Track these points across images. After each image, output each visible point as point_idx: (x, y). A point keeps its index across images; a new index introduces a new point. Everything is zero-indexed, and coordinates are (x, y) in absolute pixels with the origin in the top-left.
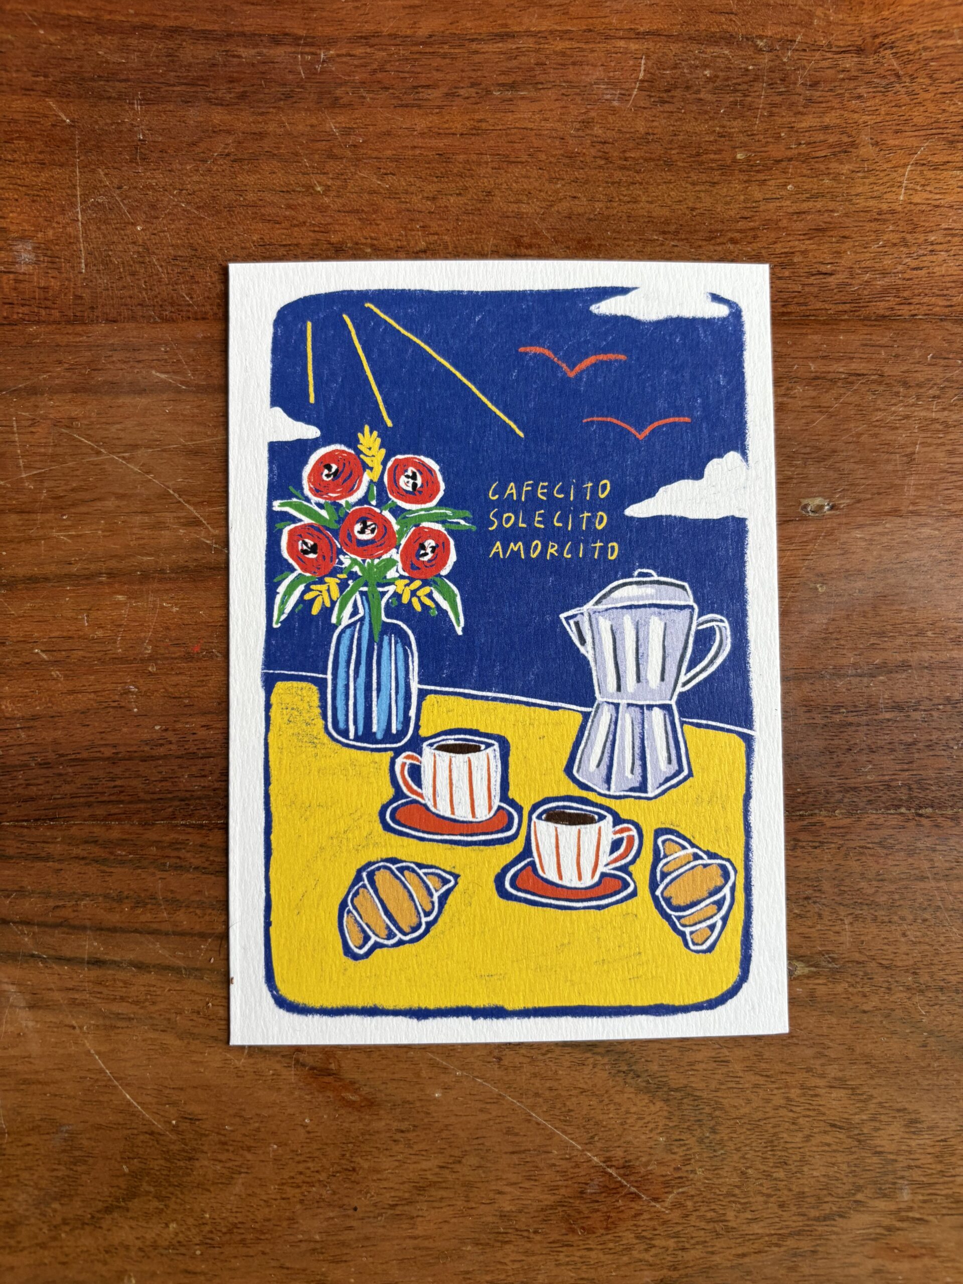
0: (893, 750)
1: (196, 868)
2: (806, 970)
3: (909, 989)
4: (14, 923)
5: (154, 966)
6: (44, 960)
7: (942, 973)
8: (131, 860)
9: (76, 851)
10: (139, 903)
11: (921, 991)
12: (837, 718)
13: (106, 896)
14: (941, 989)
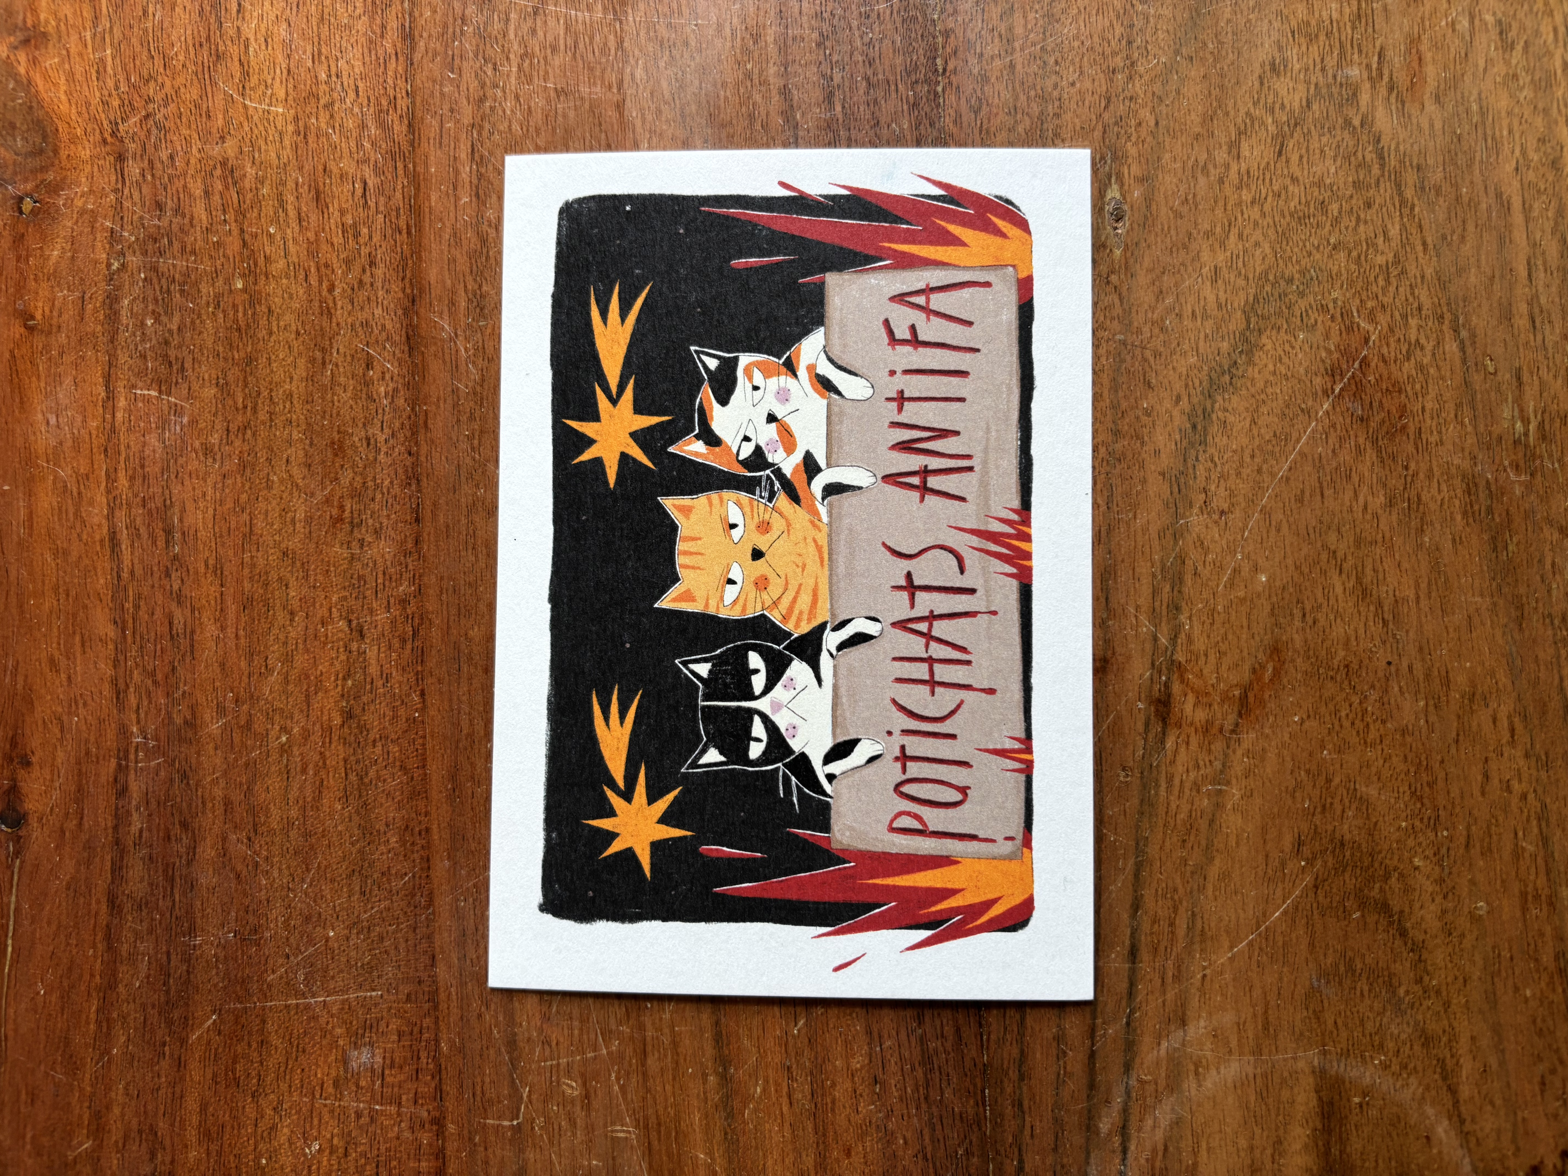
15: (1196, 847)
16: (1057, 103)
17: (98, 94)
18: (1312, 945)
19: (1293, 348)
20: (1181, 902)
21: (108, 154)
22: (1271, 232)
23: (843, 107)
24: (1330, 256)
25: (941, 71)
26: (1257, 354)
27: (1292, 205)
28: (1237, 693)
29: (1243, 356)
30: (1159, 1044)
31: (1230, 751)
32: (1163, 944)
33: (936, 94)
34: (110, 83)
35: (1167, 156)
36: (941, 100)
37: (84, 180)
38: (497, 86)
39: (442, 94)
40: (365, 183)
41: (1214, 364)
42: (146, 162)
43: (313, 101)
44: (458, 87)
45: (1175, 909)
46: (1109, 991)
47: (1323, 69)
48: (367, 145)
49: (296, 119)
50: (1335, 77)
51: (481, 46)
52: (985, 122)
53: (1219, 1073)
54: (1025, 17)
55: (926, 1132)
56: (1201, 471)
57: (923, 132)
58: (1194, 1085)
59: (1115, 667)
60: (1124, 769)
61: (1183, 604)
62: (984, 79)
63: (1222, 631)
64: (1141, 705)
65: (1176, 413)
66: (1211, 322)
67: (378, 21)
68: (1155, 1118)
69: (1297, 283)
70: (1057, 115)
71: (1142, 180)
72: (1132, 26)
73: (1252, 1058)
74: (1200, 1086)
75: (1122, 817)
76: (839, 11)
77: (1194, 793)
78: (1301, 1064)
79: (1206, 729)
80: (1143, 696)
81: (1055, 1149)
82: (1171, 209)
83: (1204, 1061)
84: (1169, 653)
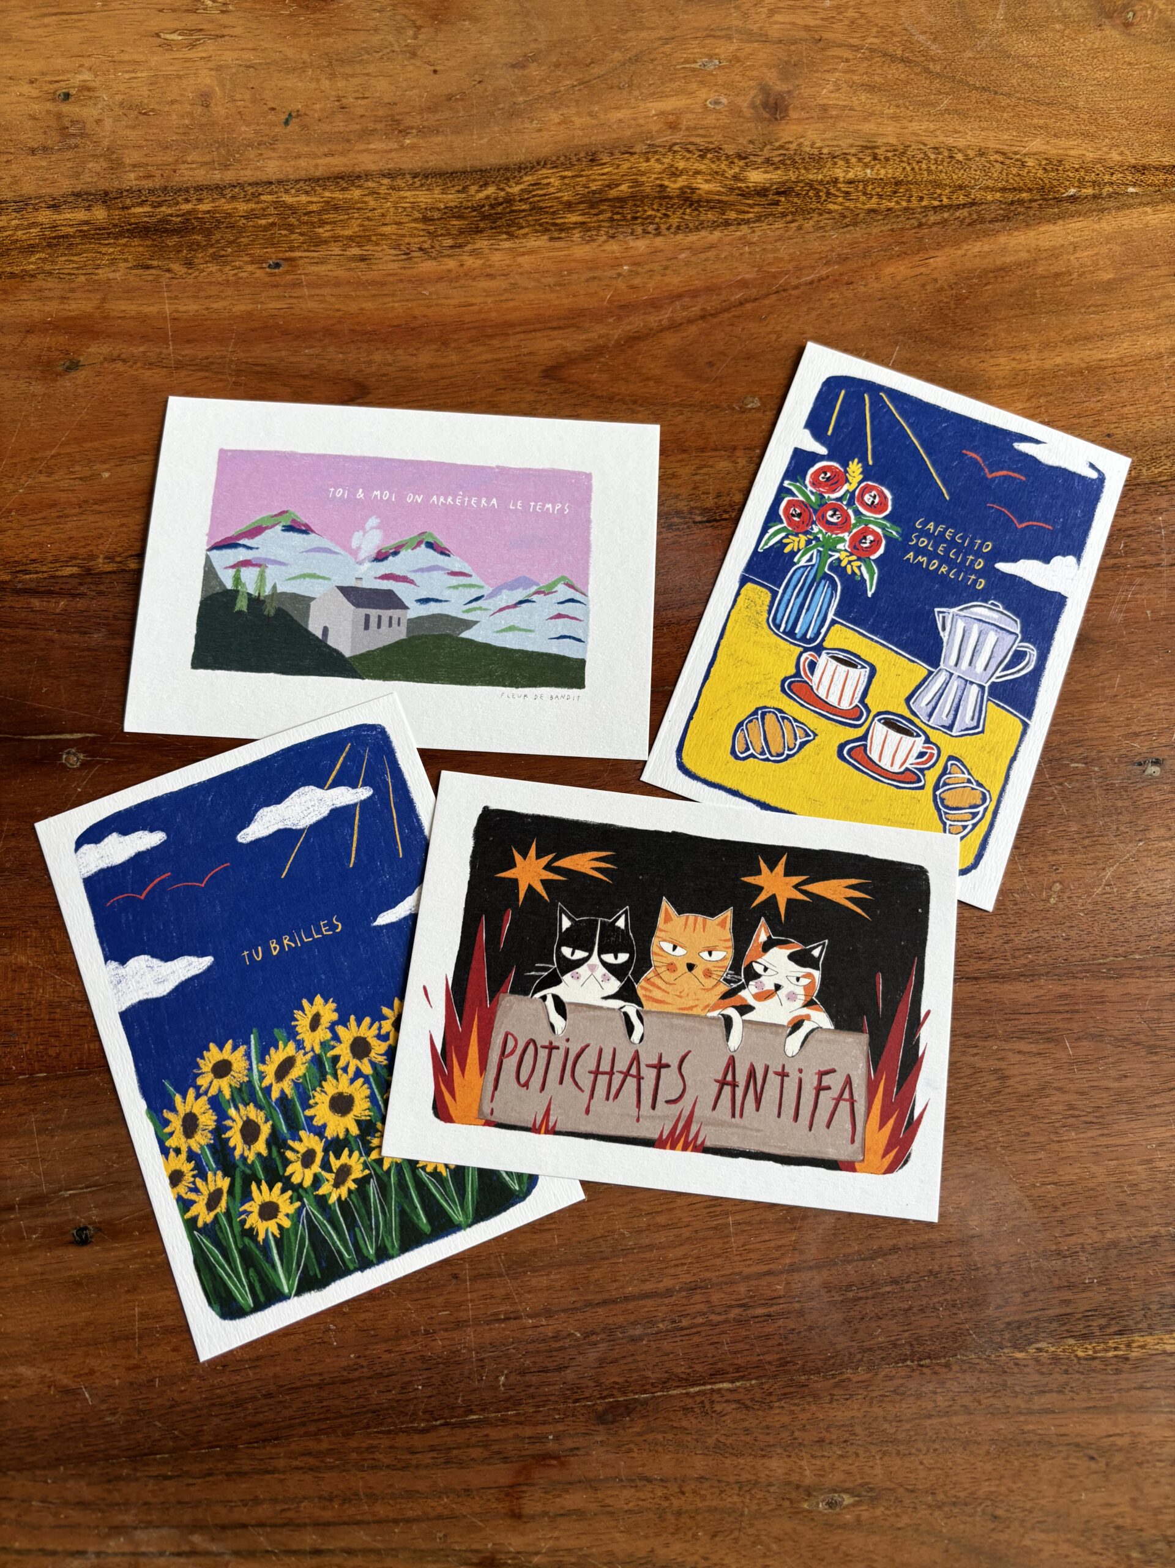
0: (895, 1316)
1: (388, 1466)
2: (852, 1500)
3: (930, 1506)
4: (252, 1526)
5: (360, 1550)
6: (275, 1554)
7: (953, 1492)
8: (338, 1466)
9: (295, 1463)
10: (346, 1500)
11: (940, 1508)
12: (850, 1295)
13: (320, 1498)
14: (954, 1504)
52: (889, 1399)
54: (966, 1423)
55: (190, 1406)
57: (878, 1352)
60: (445, 1536)
62: (919, 1396)
64: (490, 1545)
71: (858, 1520)
72: (966, 1504)
76: (955, 1285)
80: (497, 1547)
81: (179, 1503)
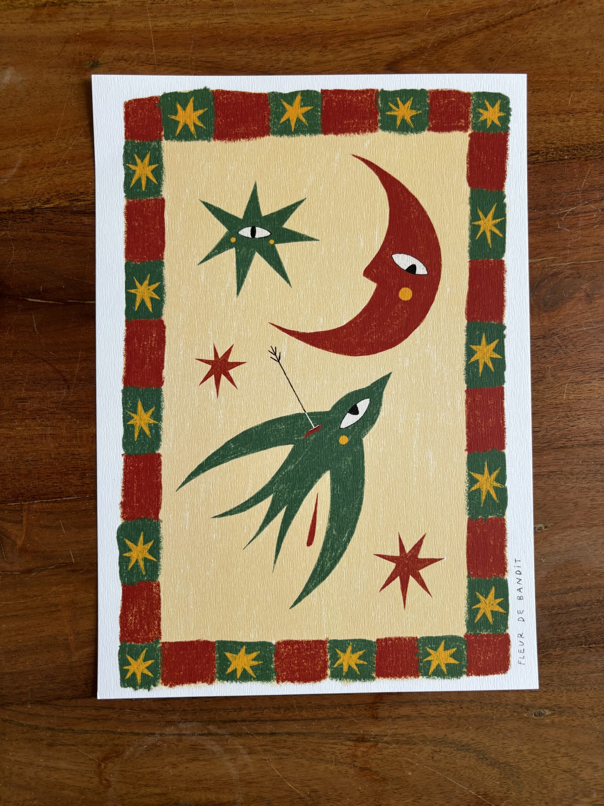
15: (312, 754)
16: (580, 690)
17: (568, 326)
18: (280, 798)
19: (494, 780)
20: (292, 750)
21: (545, 332)
22: (536, 770)
23: (575, 611)
24: (527, 791)
25: (590, 646)
26: (491, 767)
27: (546, 777)
28: (368, 766)
29: (490, 763)
30: (241, 745)
31: (347, 765)
32: (277, 745)
33: (581, 645)
34: (572, 331)
35: (562, 731)
36: (579, 647)
37: (535, 323)
38: (577, 480)
39: (573, 459)
40: (539, 432)
41: (486, 752)
42: (543, 347)
43: (569, 410)
44: (576, 465)
45: (289, 748)
46: (259, 726)
47: (595, 785)
48: (553, 432)
49: (562, 404)
50: (593, 789)
51: (592, 472)
53: (232, 767)
56: (448, 749)
58: (227, 758)
59: (374, 722)
61: (399, 745)
63: (390, 760)
65: (468, 739)
66: (502, 750)
67: (600, 432)
68: (215, 745)
69: (518, 780)
70: (575, 690)
73: (238, 778)
74: (227, 760)
75: (321, 727)
77: (331, 753)
78: (237, 796)
79: (355, 756)
82: (543, 734)
83: (236, 761)
84: (381, 741)
